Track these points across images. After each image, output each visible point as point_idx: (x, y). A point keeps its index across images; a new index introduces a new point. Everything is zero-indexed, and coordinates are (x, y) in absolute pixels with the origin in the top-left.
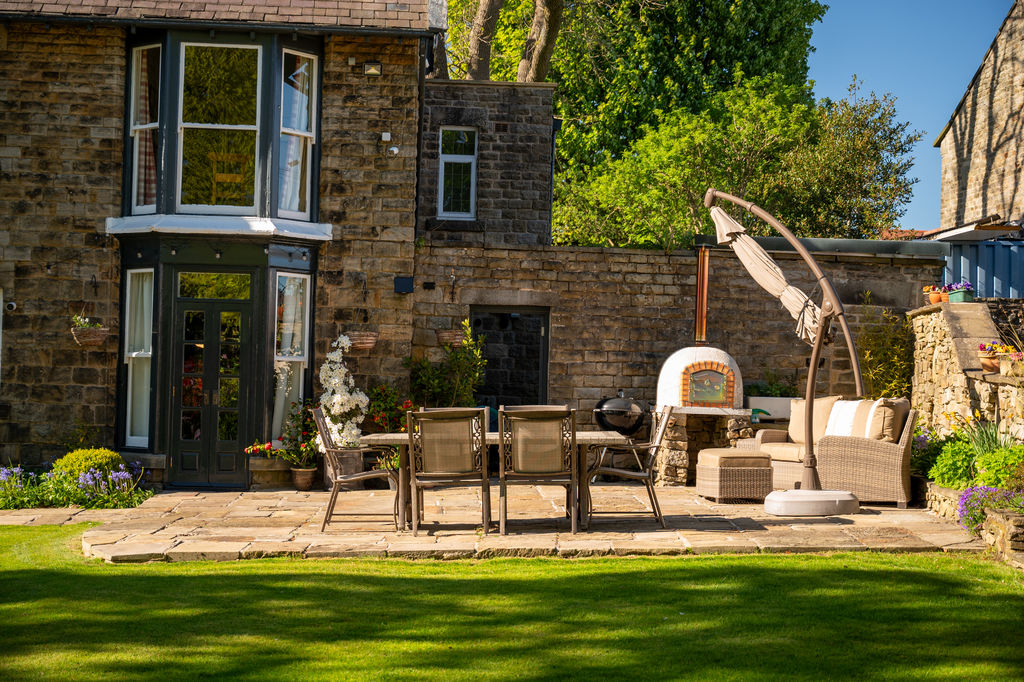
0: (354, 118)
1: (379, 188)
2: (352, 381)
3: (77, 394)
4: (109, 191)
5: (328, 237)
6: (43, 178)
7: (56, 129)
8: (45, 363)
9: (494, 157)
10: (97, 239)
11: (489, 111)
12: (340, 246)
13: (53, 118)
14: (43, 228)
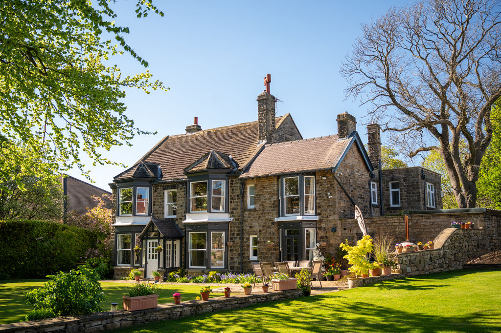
0: (322, 190)
1: (328, 206)
2: (321, 254)
4: (275, 212)
5: (318, 219)
6: (263, 210)
7: (265, 199)
8: (265, 251)
9: (404, 189)
10: (273, 223)
11: (401, 176)
12: (320, 221)
13: (264, 197)
14: (264, 221)
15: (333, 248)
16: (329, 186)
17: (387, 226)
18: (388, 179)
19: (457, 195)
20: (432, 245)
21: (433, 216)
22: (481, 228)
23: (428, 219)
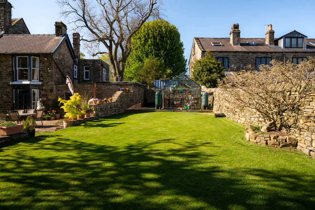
0: (44, 66)
1: (48, 77)
2: (42, 105)
3: (7, 107)
4: (10, 78)
7: (3, 70)
9: (92, 70)
10: (9, 85)
11: (91, 64)
12: (42, 85)
13: (2, 68)
14: (1, 84)
15: (51, 101)
16: (49, 64)
17: (84, 89)
18: (84, 65)
19: (115, 77)
20: (111, 100)
21: (109, 85)
22: (132, 92)
23: (106, 86)
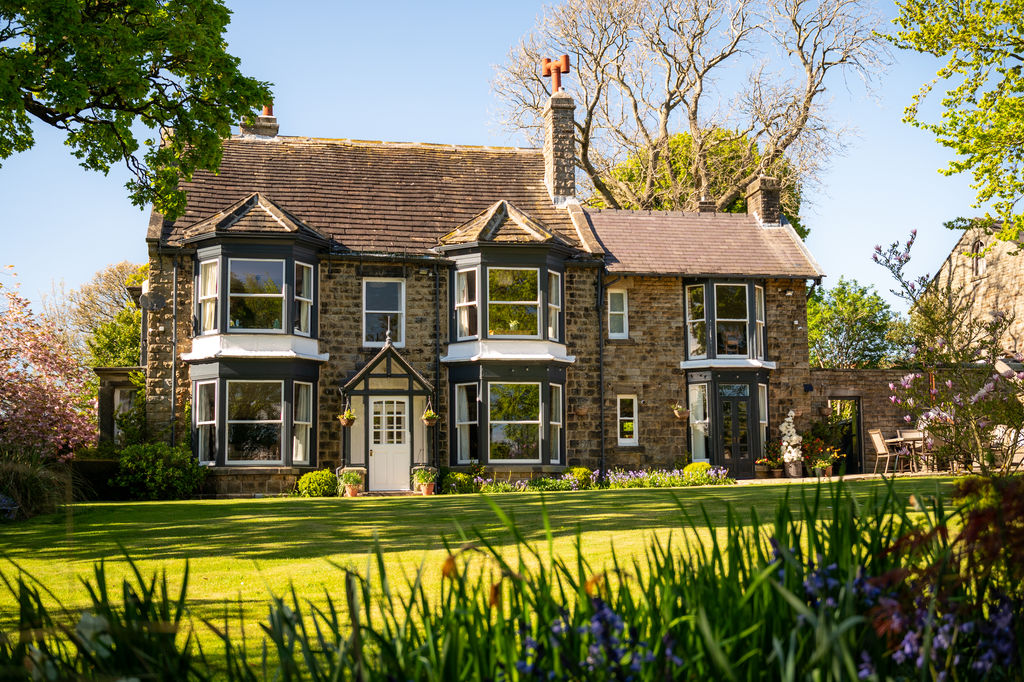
0: (781, 315)
1: (794, 345)
3: (672, 441)
4: (679, 349)
5: (774, 368)
6: (653, 345)
7: (657, 323)
8: (658, 427)
10: (677, 371)
12: (779, 371)
13: (656, 318)
14: (654, 367)
